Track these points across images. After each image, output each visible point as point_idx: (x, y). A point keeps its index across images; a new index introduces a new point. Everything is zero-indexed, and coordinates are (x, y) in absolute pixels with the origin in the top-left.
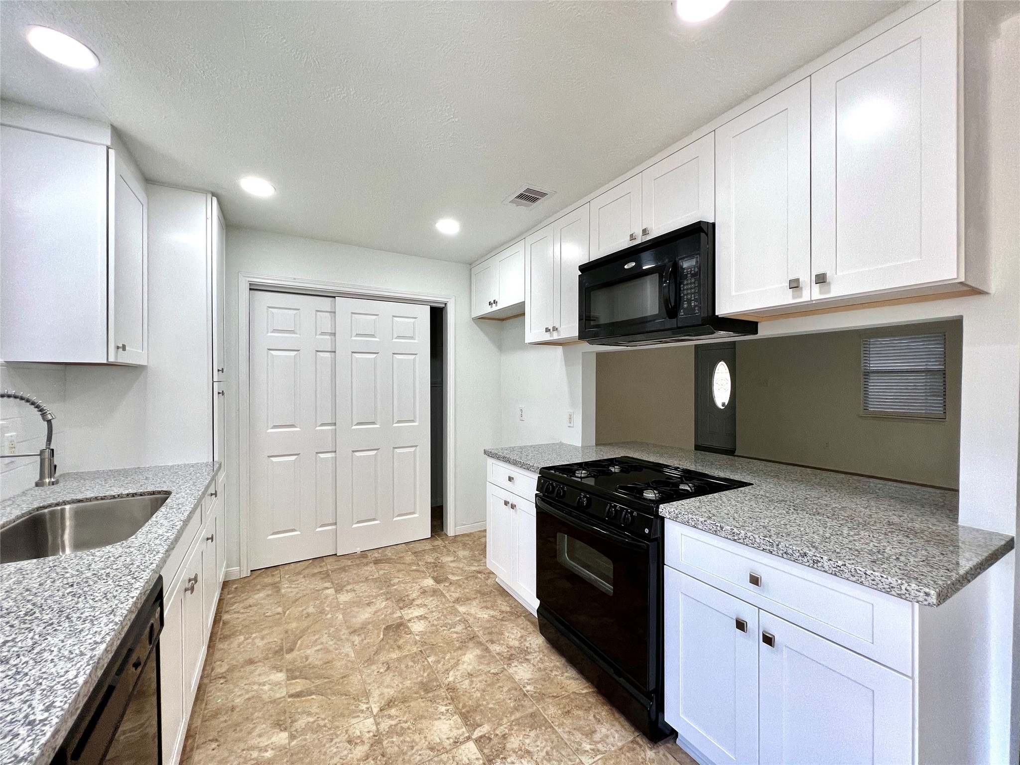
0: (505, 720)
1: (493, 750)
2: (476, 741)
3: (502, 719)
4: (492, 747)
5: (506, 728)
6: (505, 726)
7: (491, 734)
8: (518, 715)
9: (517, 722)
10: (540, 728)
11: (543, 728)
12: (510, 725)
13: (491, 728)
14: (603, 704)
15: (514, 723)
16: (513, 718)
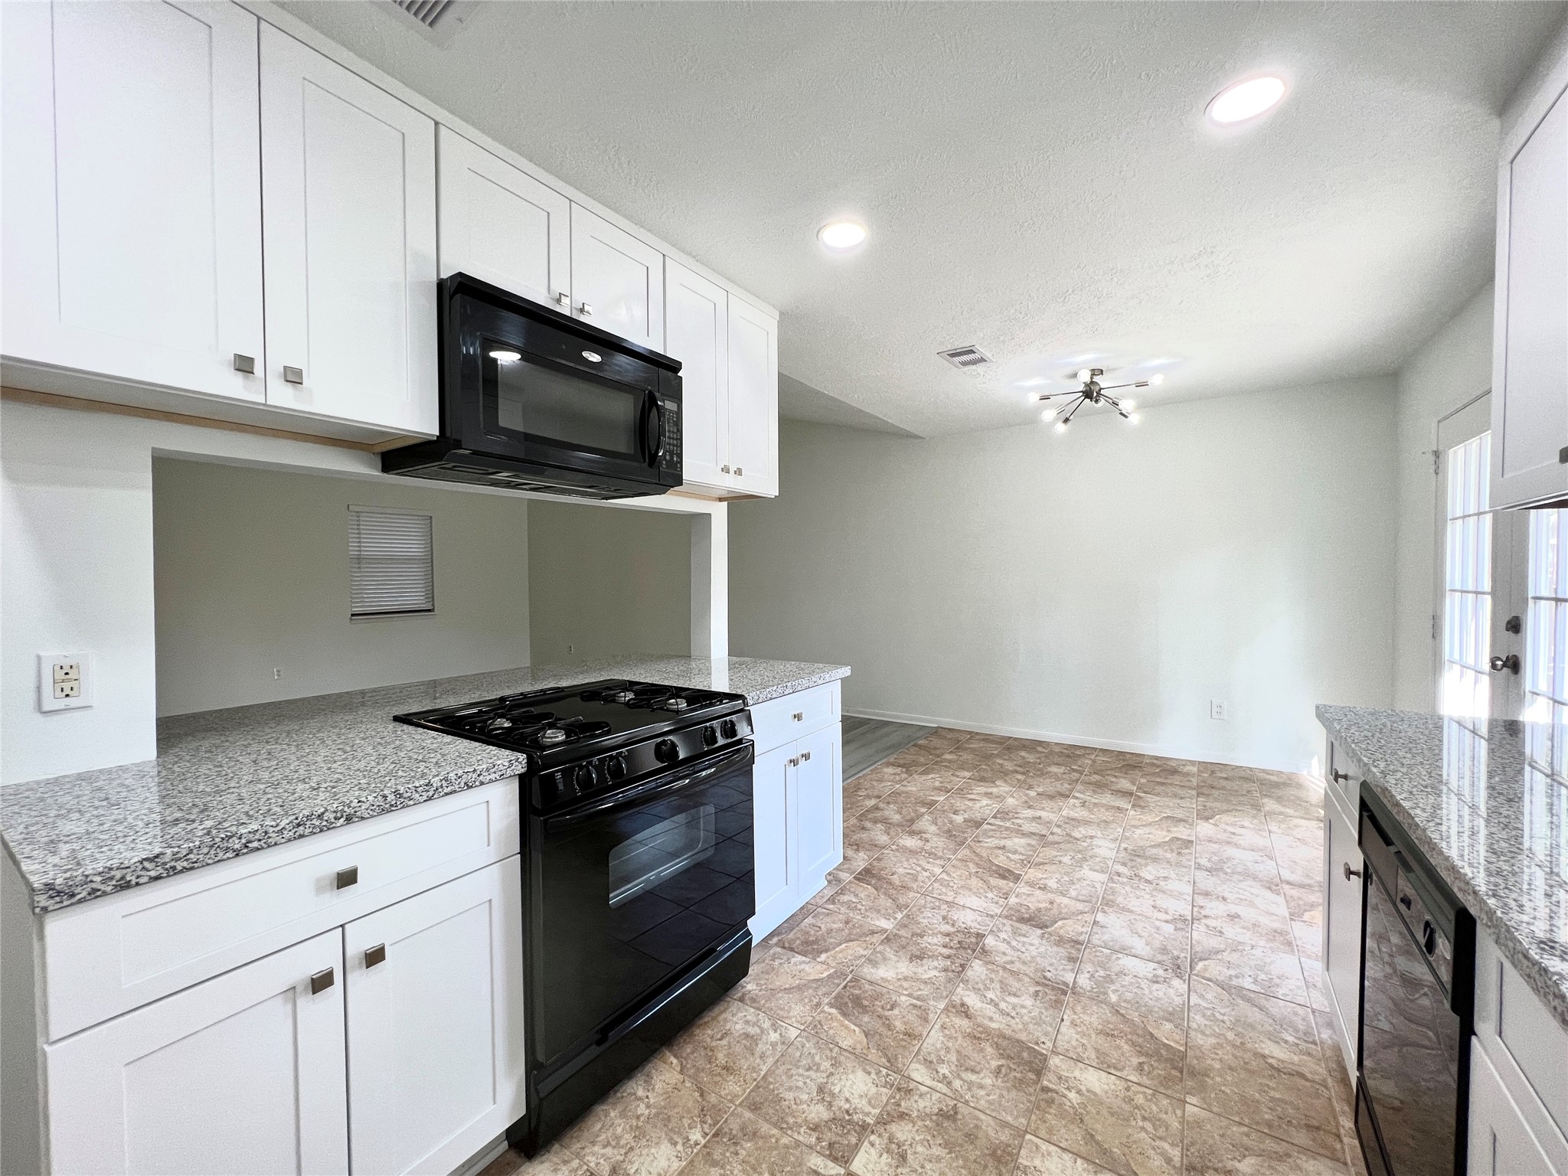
0: (785, 1140)
1: (845, 1131)
2: (846, 1162)
3: (786, 1147)
4: (841, 1136)
5: (799, 1133)
6: (796, 1136)
7: (822, 1147)
8: (765, 1128)
9: (780, 1124)
10: (773, 1091)
11: (772, 1087)
12: (791, 1129)
13: (811, 1154)
14: (692, 1035)
15: (785, 1126)
16: (775, 1131)
